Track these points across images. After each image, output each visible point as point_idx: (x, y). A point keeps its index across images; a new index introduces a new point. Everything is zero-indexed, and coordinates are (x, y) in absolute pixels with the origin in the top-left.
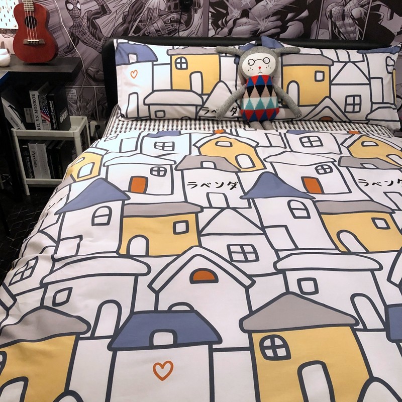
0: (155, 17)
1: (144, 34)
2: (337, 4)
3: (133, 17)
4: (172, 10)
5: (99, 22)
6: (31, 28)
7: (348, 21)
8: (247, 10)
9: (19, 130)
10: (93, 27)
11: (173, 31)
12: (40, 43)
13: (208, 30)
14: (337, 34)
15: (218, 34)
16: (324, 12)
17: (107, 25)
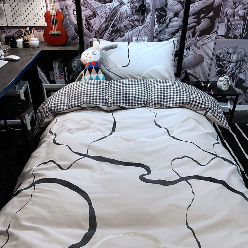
0: (124, 18)
1: (117, 28)
2: (231, 8)
3: (111, 18)
4: (134, 14)
5: (91, 21)
6: (54, 25)
7: (237, 17)
8: (177, 12)
9: (46, 84)
10: (88, 25)
11: (134, 26)
12: (59, 33)
13: (155, 25)
14: (230, 26)
15: (160, 27)
16: (223, 13)
17: (96, 23)
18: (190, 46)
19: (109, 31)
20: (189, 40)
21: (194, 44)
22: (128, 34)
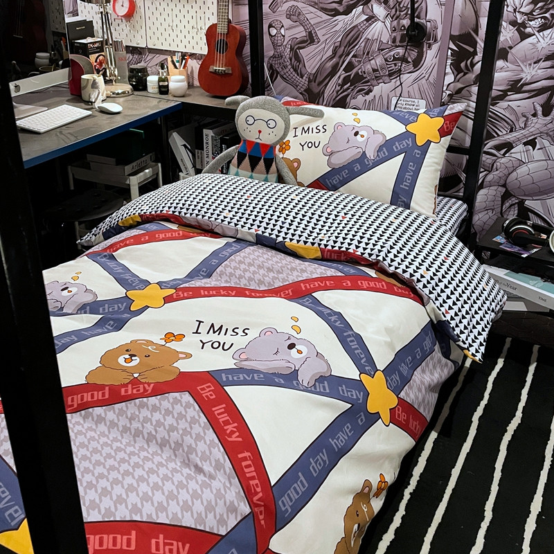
0: (373, 52)
1: (357, 73)
3: (346, 49)
4: (398, 44)
5: (303, 53)
8: (505, 48)
10: (295, 60)
11: (395, 72)
12: (226, 72)
13: (445, 74)
15: (458, 81)
17: (313, 58)
18: (536, 138)
19: (339, 77)
20: (534, 121)
21: (547, 133)
22: (380, 89)
